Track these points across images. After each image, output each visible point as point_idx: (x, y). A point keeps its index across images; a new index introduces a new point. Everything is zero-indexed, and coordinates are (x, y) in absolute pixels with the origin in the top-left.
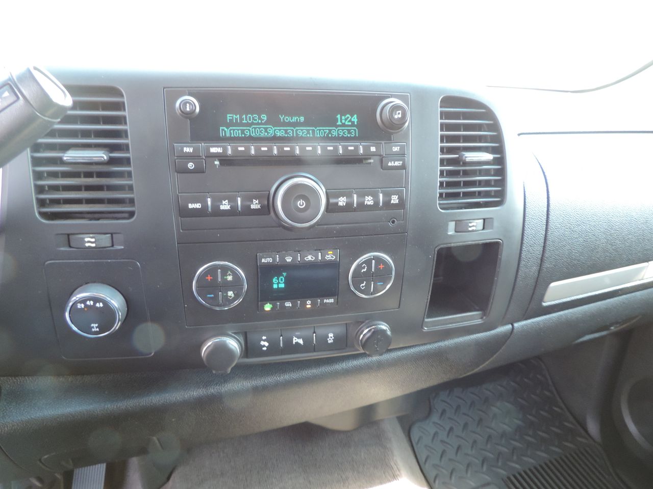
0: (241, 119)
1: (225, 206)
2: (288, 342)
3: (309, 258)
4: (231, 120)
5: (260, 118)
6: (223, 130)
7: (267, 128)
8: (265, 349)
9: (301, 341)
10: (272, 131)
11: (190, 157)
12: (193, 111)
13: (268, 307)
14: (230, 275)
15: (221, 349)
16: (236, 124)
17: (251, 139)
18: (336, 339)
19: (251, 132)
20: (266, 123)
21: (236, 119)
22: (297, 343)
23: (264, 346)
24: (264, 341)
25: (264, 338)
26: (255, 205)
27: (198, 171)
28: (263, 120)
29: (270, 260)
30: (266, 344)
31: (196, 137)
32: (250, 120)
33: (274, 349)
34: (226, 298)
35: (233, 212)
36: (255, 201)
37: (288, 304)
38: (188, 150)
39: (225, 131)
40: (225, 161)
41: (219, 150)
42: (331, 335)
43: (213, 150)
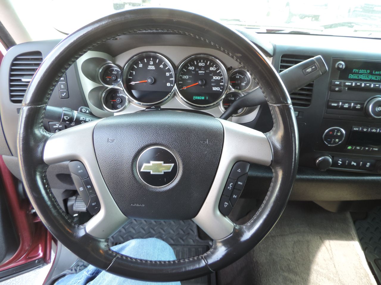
0: (359, 71)
1: (346, 106)
2: (350, 163)
3: (374, 130)
4: (355, 72)
5: (367, 72)
6: (350, 75)
7: (368, 76)
8: (339, 164)
9: (355, 164)
10: (371, 77)
11: (337, 86)
12: (342, 68)
13: (349, 148)
14: (339, 133)
15: (325, 161)
16: (357, 73)
17: (361, 80)
18: (370, 166)
19: (361, 77)
20: (369, 74)
21: (357, 71)
22: (353, 165)
23: (339, 163)
24: (340, 161)
25: (340, 160)
26: (358, 107)
27: (339, 91)
28: (368, 72)
29: (357, 129)
30: (341, 162)
31: (341, 78)
32: (362, 72)
33: (343, 165)
34: (335, 141)
35: (349, 108)
36: (359, 105)
37: (358, 148)
38: (337, 83)
39: (351, 76)
40: (350, 88)
41: (350, 84)
42: (368, 164)
43: (347, 84)
